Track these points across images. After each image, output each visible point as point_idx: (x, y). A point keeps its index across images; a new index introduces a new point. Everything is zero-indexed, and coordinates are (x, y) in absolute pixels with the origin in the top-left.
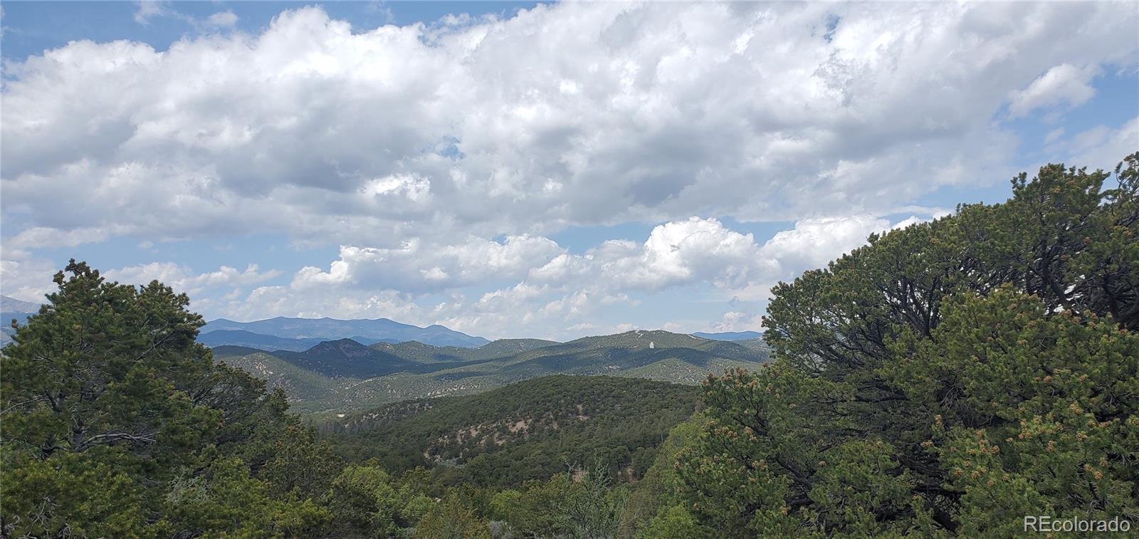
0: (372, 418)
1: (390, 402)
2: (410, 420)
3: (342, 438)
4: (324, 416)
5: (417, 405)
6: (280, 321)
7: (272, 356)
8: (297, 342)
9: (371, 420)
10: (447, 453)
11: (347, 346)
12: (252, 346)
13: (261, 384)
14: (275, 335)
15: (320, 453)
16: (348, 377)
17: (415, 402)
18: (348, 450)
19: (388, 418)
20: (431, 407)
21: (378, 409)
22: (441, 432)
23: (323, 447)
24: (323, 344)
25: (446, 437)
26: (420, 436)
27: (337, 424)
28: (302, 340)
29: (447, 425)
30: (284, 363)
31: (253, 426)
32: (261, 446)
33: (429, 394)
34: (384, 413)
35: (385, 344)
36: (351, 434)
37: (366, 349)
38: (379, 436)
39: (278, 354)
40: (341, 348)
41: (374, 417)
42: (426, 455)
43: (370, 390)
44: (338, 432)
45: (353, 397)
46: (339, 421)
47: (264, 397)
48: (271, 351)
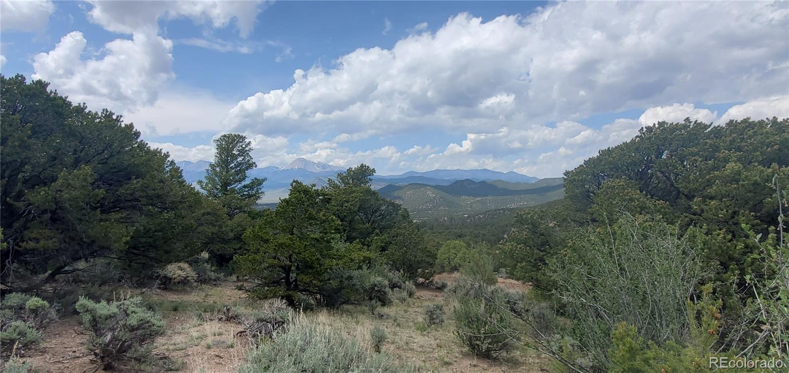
1: (489, 209)
2: (498, 219)
3: (466, 226)
4: (458, 216)
5: (502, 211)
7: (434, 188)
8: (445, 181)
9: (480, 218)
11: (468, 182)
12: (425, 183)
13: (399, 206)
14: (435, 178)
18: (467, 232)
19: (488, 217)
20: (509, 213)
21: (483, 213)
24: (457, 182)
27: (463, 220)
28: (447, 180)
30: (440, 191)
31: (395, 223)
33: (508, 206)
34: (486, 215)
36: (470, 225)
37: (477, 184)
38: (483, 226)
39: (437, 187)
40: (465, 184)
43: (480, 203)
44: (464, 223)
45: (471, 207)
46: (464, 218)
47: (401, 211)
48: (433, 185)
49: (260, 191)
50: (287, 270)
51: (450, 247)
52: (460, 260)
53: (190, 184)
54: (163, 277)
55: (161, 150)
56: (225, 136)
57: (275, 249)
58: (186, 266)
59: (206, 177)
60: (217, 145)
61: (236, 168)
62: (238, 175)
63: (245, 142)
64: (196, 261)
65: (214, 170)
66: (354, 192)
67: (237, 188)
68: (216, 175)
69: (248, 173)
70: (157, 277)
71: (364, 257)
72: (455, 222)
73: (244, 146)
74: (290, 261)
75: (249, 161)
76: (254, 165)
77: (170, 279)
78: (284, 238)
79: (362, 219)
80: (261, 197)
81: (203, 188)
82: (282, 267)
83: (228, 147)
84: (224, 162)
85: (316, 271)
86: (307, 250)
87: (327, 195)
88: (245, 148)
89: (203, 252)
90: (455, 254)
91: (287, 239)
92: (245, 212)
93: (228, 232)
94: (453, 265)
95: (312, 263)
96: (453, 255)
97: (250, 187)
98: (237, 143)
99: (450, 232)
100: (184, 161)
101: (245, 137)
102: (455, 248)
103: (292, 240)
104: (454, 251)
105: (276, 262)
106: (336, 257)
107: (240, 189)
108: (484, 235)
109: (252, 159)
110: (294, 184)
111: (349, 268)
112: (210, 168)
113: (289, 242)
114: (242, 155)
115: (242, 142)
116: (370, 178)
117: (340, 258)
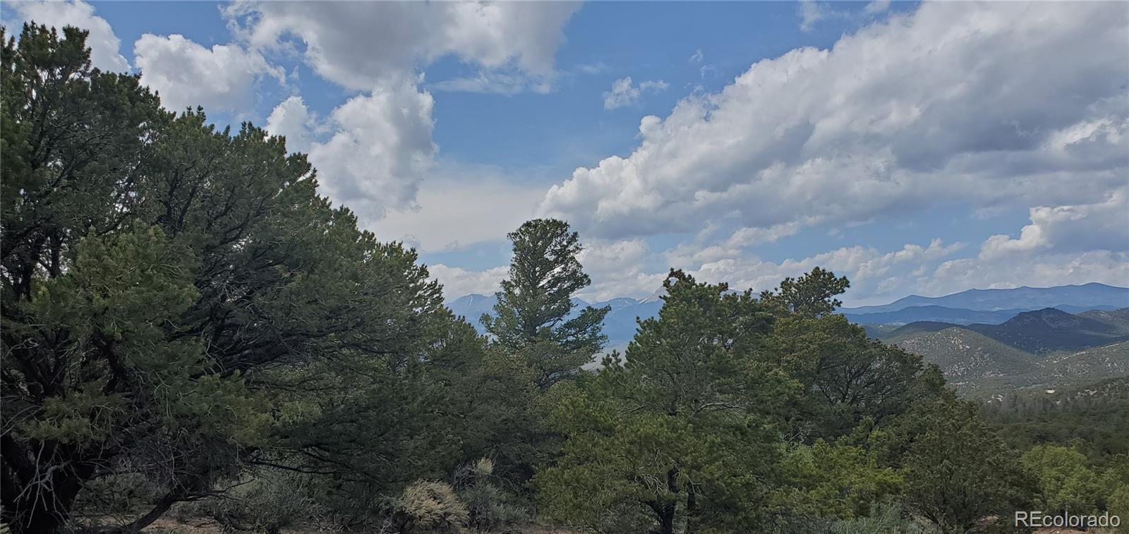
0: (1089, 394)
1: (1111, 377)
3: (1054, 416)
4: (1030, 392)
6: (972, 293)
7: (968, 331)
8: (993, 315)
9: (1088, 398)
11: (1051, 315)
12: (945, 320)
13: (917, 360)
14: (969, 308)
15: (972, 428)
16: (1055, 350)
18: (1060, 429)
19: (1110, 395)
21: (1096, 385)
23: (974, 423)
24: (1023, 316)
27: (1045, 401)
28: (998, 313)
30: (981, 336)
31: (910, 400)
32: (916, 419)
34: (1104, 389)
35: (1095, 311)
36: (1063, 412)
37: (1074, 318)
38: (1100, 415)
39: (974, 327)
40: (1044, 319)
41: (1091, 393)
43: (1084, 364)
44: (1048, 409)
45: (1064, 372)
46: (1048, 397)
47: (921, 373)
48: (966, 325)
49: (599, 335)
50: (665, 513)
51: (1044, 460)
52: (1076, 495)
53: (461, 318)
54: (397, 513)
55: (400, 244)
56: (528, 224)
57: (629, 452)
58: (443, 488)
59: (496, 307)
60: (515, 243)
61: (551, 287)
62: (554, 302)
63: (567, 235)
64: (470, 480)
65: (509, 292)
66: (807, 328)
67: (554, 328)
68: (515, 304)
69: (575, 295)
70: (388, 512)
71: (878, 483)
72: (1024, 406)
73: (565, 243)
74: (673, 488)
75: (575, 272)
76: (586, 281)
77: (412, 518)
78: (650, 424)
79: (823, 391)
80: (602, 345)
81: (491, 330)
82: (652, 503)
83: (535, 246)
84: (527, 277)
85: (746, 518)
86: (716, 459)
87: (759, 310)
88: (567, 246)
89: (483, 460)
90: (1058, 479)
91: (662, 425)
92: (569, 376)
93: (535, 417)
94: (1056, 507)
95: (732, 496)
96: (1054, 481)
97: (579, 325)
98: (551, 238)
99: (1017, 428)
100: (472, 295)
101: (566, 223)
102: (1054, 465)
103: (674, 429)
104: (1054, 473)
105: (634, 487)
106: (797, 480)
107: (560, 330)
108: (1106, 436)
109: (581, 266)
110: (674, 280)
111: (837, 512)
112: (502, 290)
113: (666, 433)
114: (562, 262)
115: (561, 235)
116: (835, 300)
117: (810, 483)
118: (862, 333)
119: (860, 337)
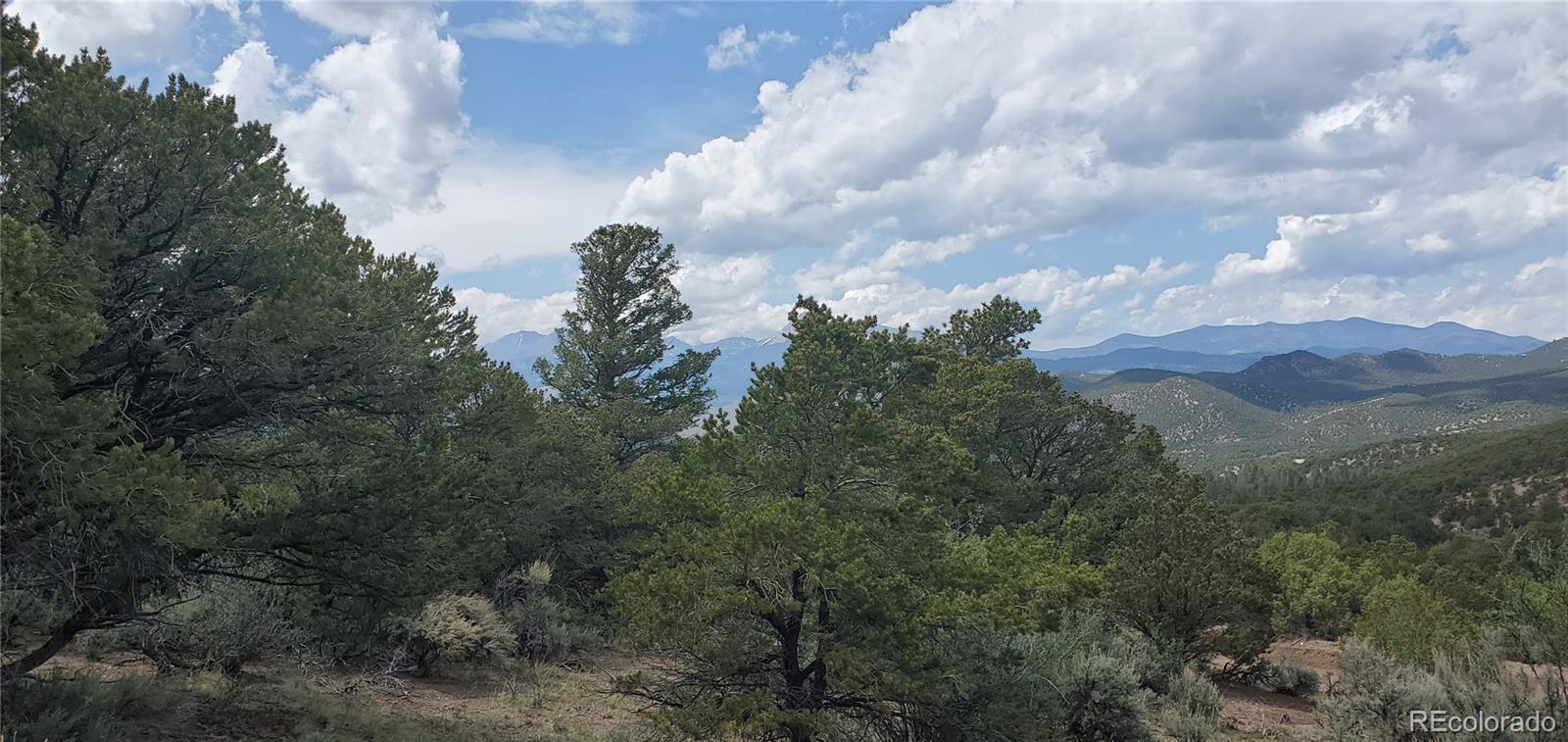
0: (1346, 464)
1: (1374, 440)
2: (1408, 469)
3: (1302, 493)
4: (1274, 461)
5: (1418, 447)
6: (1204, 330)
7: (1197, 381)
8: (1230, 359)
9: (1344, 469)
10: (1472, 519)
11: (1302, 361)
12: (1168, 367)
13: (1127, 420)
14: (1199, 351)
15: (1197, 510)
16: (1306, 406)
17: (1414, 442)
18: (1310, 509)
19: (1371, 465)
20: (1442, 449)
21: (1354, 452)
22: (1460, 486)
23: (1200, 503)
24: (1267, 361)
25: (1469, 494)
26: (1424, 492)
27: (1292, 474)
28: (1236, 355)
29: (1470, 476)
30: (1213, 388)
31: (1117, 473)
32: (1125, 499)
33: (1437, 429)
34: (1364, 457)
35: (1359, 355)
36: (1315, 487)
37: (1331, 365)
38: (1358, 490)
39: (1205, 377)
40: (1293, 365)
41: (1349, 463)
42: (1436, 521)
43: (1342, 424)
44: (1295, 484)
45: (1316, 434)
46: (1295, 468)
47: (1133, 437)
48: (1194, 373)
49: (703, 389)
50: (789, 630)
51: (1288, 551)
52: (1325, 596)
53: (505, 364)
54: (414, 639)
55: (412, 257)
56: (602, 231)
57: (738, 547)
58: (479, 604)
59: (556, 350)
60: (583, 258)
61: (636, 321)
62: (641, 343)
63: (659, 248)
64: (520, 592)
65: (575, 328)
66: (982, 377)
67: (639, 380)
68: (584, 346)
69: (669, 334)
70: (400, 638)
71: (1071, 582)
72: (1266, 480)
73: (655, 259)
74: (798, 595)
75: (669, 301)
76: (685, 314)
77: (435, 646)
78: (770, 509)
79: (1003, 463)
80: (708, 404)
81: (549, 382)
82: (770, 617)
83: (613, 262)
84: (601, 307)
85: (895, 634)
86: (856, 555)
87: (918, 354)
88: (658, 264)
89: (537, 563)
90: (1304, 575)
91: (783, 511)
92: (660, 447)
93: (613, 504)
94: (1300, 610)
95: (877, 604)
96: (1299, 578)
97: (676, 374)
98: (636, 251)
99: (1256, 509)
101: (656, 232)
102: (1300, 556)
103: (801, 515)
104: (1299, 567)
105: (745, 595)
106: (964, 581)
107: (650, 382)
108: (1365, 518)
109: (678, 293)
110: (802, 311)
111: (1016, 624)
112: (566, 325)
113: (789, 521)
114: (651, 286)
115: (649, 248)
116: (1021, 340)
117: (982, 584)
118: (1056, 384)
119: (1054, 389)
